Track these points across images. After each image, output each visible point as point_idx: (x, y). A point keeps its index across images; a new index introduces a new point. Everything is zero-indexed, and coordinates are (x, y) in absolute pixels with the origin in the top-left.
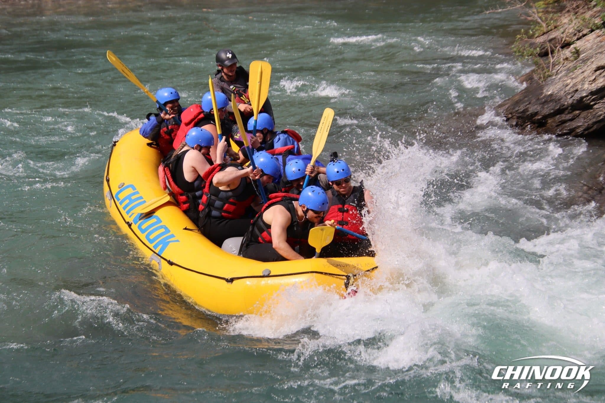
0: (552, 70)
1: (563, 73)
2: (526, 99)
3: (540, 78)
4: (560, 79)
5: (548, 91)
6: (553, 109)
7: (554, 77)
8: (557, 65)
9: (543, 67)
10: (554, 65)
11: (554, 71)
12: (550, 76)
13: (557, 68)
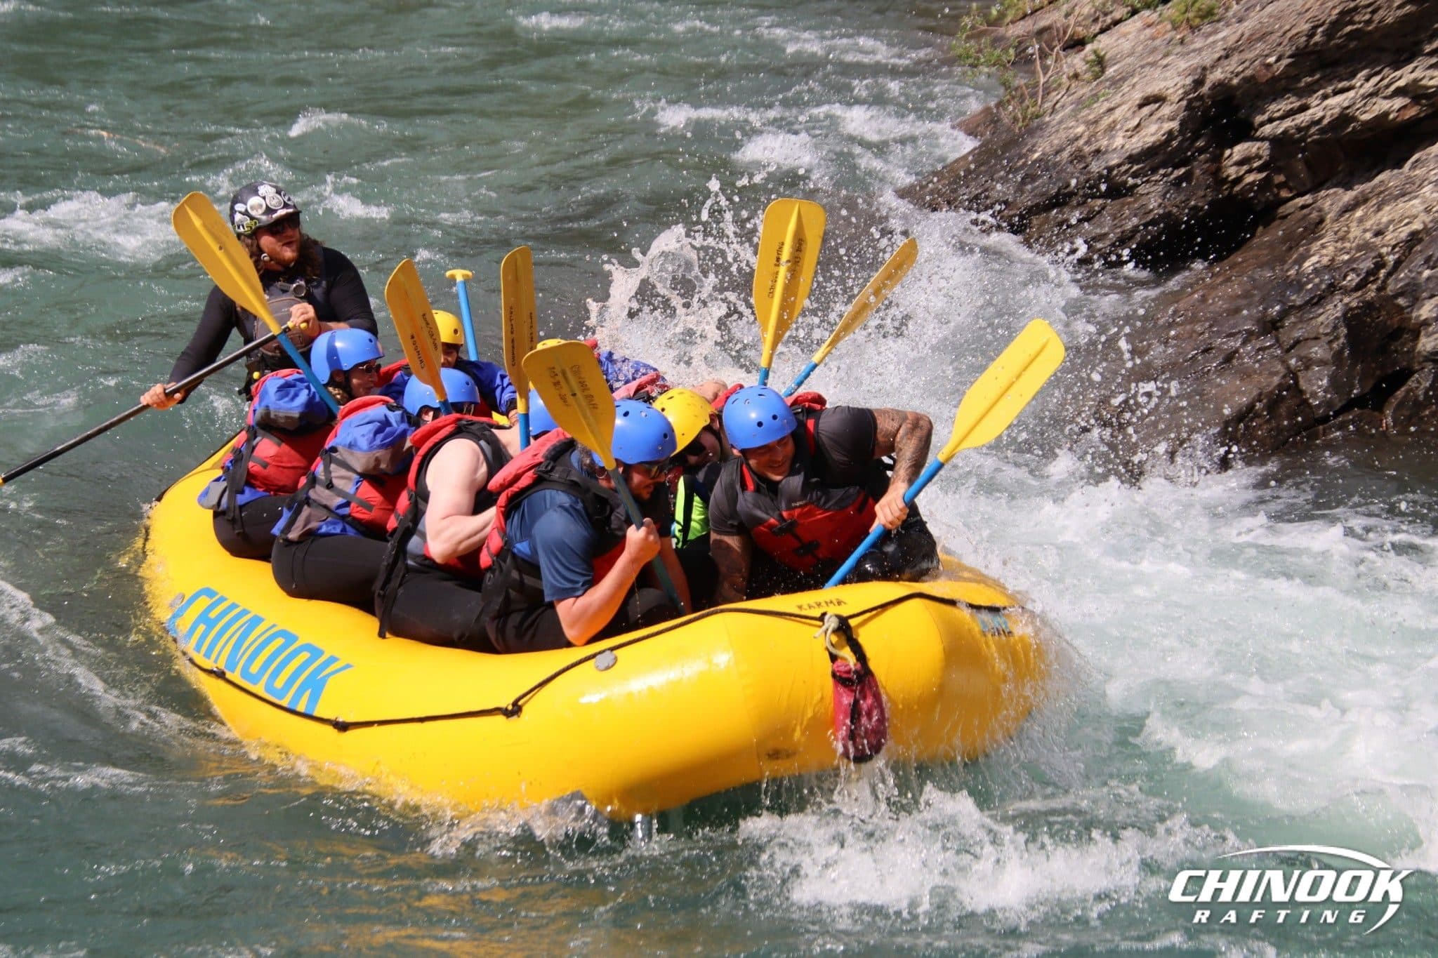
0: (1043, 103)
1: (1068, 110)
2: (983, 168)
3: (1015, 120)
4: (1060, 122)
5: (1032, 151)
6: (1043, 195)
7: (1047, 119)
8: (1055, 90)
9: (1022, 95)
10: (1047, 92)
11: (1048, 105)
12: (1037, 117)
13: (1054, 97)
